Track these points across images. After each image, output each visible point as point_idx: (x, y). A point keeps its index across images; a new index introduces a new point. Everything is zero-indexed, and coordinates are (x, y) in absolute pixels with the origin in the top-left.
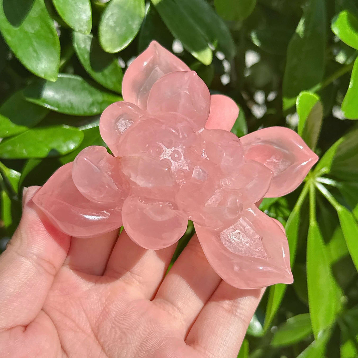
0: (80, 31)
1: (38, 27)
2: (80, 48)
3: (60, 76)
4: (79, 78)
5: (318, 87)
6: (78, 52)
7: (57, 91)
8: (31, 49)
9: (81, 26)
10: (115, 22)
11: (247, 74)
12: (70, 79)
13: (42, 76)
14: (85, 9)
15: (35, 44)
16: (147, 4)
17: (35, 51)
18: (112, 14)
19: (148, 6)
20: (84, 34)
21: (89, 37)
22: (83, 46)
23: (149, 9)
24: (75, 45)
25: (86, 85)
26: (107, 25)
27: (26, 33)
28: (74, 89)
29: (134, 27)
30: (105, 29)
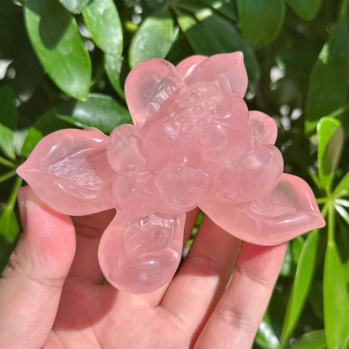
0: (111, 54)
1: (71, 50)
2: (110, 70)
3: (90, 95)
4: (109, 98)
5: (339, 112)
6: (109, 73)
7: (87, 109)
8: (64, 70)
9: (112, 49)
10: (145, 46)
11: (274, 88)
12: (100, 99)
13: (74, 95)
14: (117, 34)
15: (68, 65)
16: (176, 28)
17: (68, 72)
18: (142, 38)
19: (177, 31)
20: (116, 57)
21: (120, 60)
22: (113, 67)
23: (178, 33)
24: (107, 67)
25: (116, 104)
26: (137, 48)
27: (60, 55)
28: (104, 108)
29: (163, 50)
30: (135, 52)
